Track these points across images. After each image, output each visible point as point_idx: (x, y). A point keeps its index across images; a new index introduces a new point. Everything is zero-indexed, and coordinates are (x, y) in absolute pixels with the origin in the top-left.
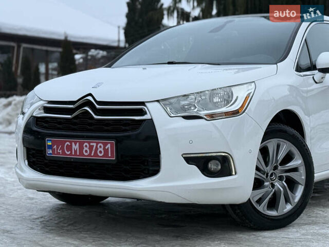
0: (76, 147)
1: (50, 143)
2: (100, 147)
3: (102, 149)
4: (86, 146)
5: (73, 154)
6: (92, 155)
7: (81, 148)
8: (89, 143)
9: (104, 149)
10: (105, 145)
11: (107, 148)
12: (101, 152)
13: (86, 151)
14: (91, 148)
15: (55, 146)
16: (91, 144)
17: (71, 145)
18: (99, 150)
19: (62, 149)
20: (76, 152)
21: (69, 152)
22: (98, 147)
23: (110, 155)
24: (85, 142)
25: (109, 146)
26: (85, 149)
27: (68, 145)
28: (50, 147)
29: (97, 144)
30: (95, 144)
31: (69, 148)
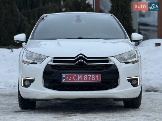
0: (80, 77)
1: (64, 76)
2: (93, 76)
3: (94, 78)
4: (86, 77)
5: (78, 80)
6: (89, 80)
7: (83, 77)
9: (95, 77)
11: (96, 77)
12: (93, 79)
14: (88, 77)
15: (68, 78)
16: (88, 76)
17: (77, 77)
18: (93, 78)
19: (72, 78)
20: (80, 79)
21: (76, 80)
23: (98, 80)
24: (85, 75)
25: (98, 76)
26: (85, 78)
27: (75, 76)
28: (64, 78)
29: (91, 75)
30: (90, 76)
31: (76, 78)
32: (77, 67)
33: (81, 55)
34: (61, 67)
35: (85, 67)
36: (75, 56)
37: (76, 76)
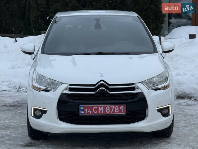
0: (101, 109)
1: (82, 108)
2: (117, 108)
3: (117, 109)
4: (108, 108)
5: (99, 112)
6: (112, 112)
7: (105, 109)
8: (110, 107)
9: (119, 109)
10: (119, 107)
11: (120, 108)
12: (117, 111)
13: (108, 111)
14: (111, 109)
15: (86, 109)
16: (111, 107)
18: (116, 109)
19: (92, 110)
20: (101, 111)
21: (97, 112)
22: (115, 108)
23: (122, 112)
24: (107, 106)
25: (122, 107)
26: (107, 109)
27: (95, 108)
28: (82, 110)
29: (115, 107)
30: (113, 107)
31: (96, 110)
32: (98, 97)
33: (102, 82)
34: (79, 96)
35: (107, 97)
36: (95, 83)
37: (97, 108)
